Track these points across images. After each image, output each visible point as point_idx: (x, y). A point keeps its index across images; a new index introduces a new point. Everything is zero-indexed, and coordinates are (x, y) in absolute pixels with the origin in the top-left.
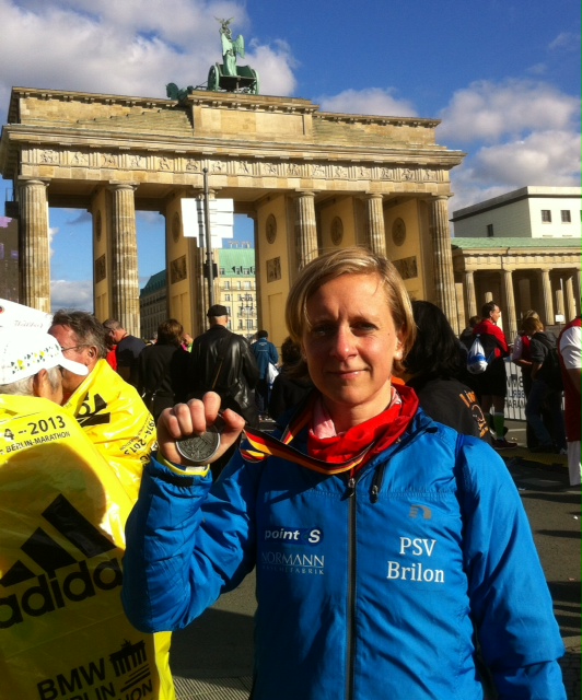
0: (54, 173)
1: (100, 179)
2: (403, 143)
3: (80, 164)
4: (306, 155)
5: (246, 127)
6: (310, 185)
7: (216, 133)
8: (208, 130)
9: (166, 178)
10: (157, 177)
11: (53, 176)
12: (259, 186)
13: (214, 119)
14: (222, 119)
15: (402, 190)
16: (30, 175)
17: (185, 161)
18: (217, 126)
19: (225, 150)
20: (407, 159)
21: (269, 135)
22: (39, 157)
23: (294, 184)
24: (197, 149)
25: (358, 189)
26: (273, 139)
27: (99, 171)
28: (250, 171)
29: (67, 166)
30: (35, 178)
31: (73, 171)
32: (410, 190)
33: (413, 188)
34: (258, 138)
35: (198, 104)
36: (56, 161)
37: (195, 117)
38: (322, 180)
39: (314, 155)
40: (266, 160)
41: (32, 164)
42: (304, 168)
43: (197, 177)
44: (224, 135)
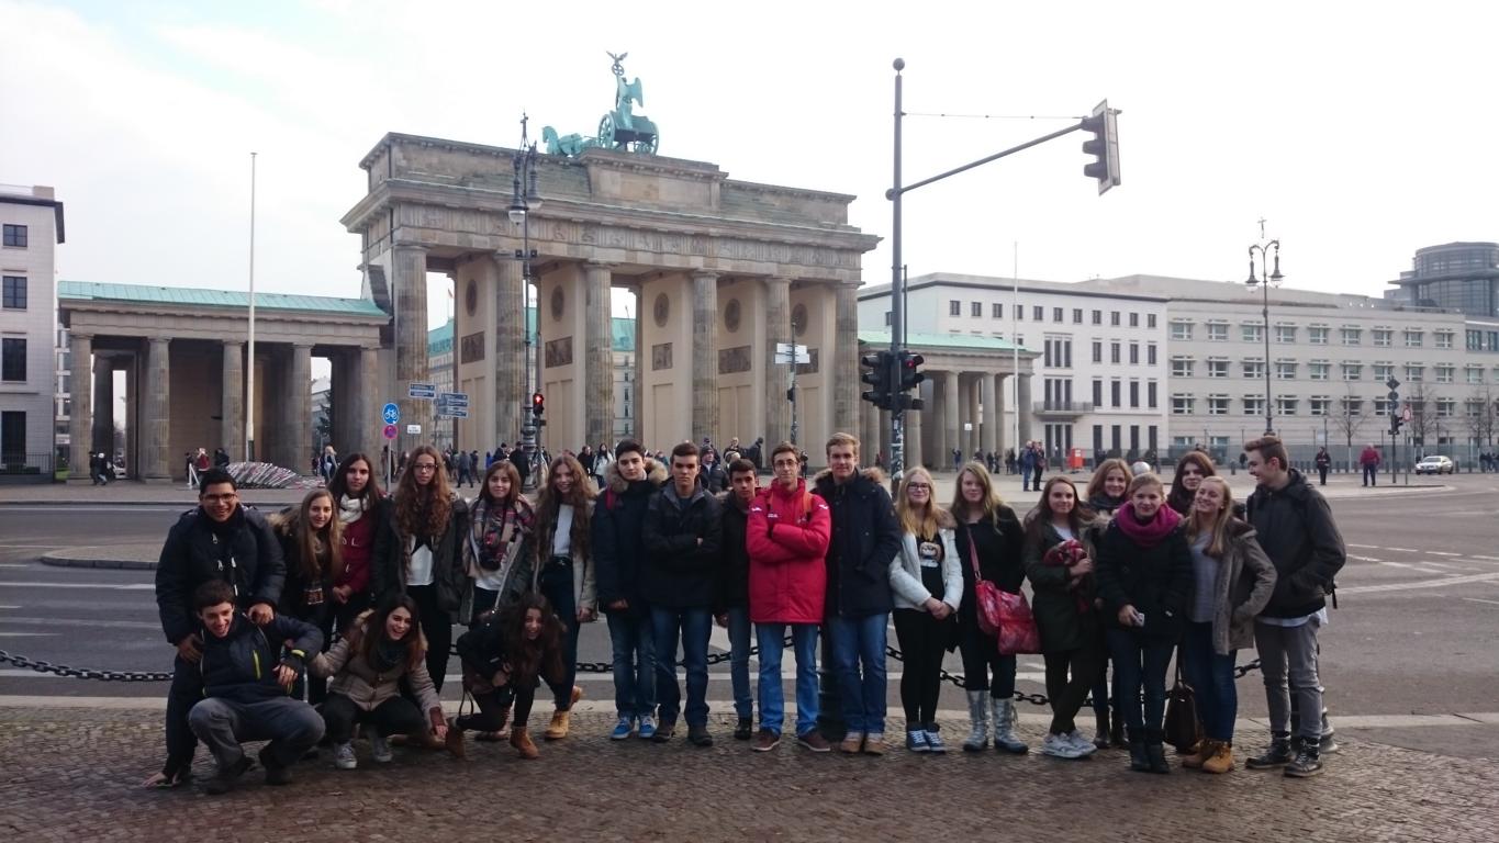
0: (436, 239)
1: (488, 247)
2: (817, 222)
3: (466, 229)
4: (713, 231)
5: (647, 194)
6: (714, 264)
7: (616, 200)
8: (608, 196)
9: (560, 250)
10: (549, 248)
11: (436, 242)
12: (659, 264)
13: (614, 183)
14: (623, 183)
15: (810, 275)
17: (581, 231)
18: (616, 190)
19: (627, 221)
20: (819, 241)
21: (672, 205)
22: (421, 218)
23: (697, 262)
24: (596, 218)
25: (765, 272)
26: (676, 210)
27: (487, 239)
28: (651, 247)
29: (453, 231)
30: (417, 244)
31: (458, 237)
32: (820, 276)
33: (824, 274)
34: (661, 208)
35: (597, 163)
36: (440, 225)
37: (593, 179)
38: (727, 260)
39: (721, 231)
40: (670, 234)
41: (413, 227)
42: (708, 245)
43: (593, 251)
44: (624, 203)
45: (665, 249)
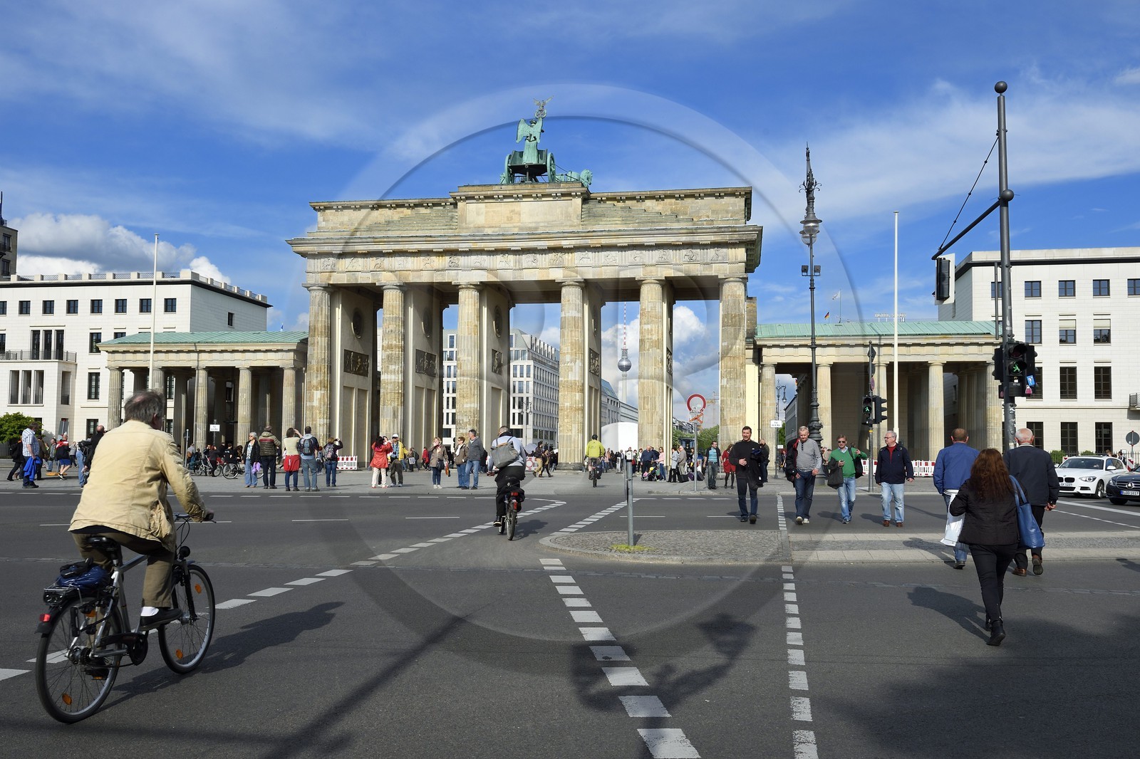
1: (369, 281)
2: (691, 220)
3: (353, 270)
4: (566, 243)
5: (510, 219)
7: (477, 228)
8: (471, 226)
10: (420, 276)
11: (331, 283)
12: (519, 279)
13: (478, 214)
15: (683, 274)
16: (313, 282)
17: (447, 259)
18: (481, 220)
19: (482, 245)
21: (533, 225)
22: (319, 265)
24: (452, 246)
25: (627, 276)
26: (536, 228)
27: (369, 275)
28: (512, 265)
29: (345, 272)
30: (314, 285)
31: (347, 276)
32: (692, 274)
33: (697, 270)
34: (521, 229)
35: (460, 200)
37: (459, 214)
38: (588, 267)
39: (574, 242)
40: (524, 251)
41: (314, 272)
42: (567, 257)
43: (457, 274)
44: (486, 229)
45: (525, 265)
